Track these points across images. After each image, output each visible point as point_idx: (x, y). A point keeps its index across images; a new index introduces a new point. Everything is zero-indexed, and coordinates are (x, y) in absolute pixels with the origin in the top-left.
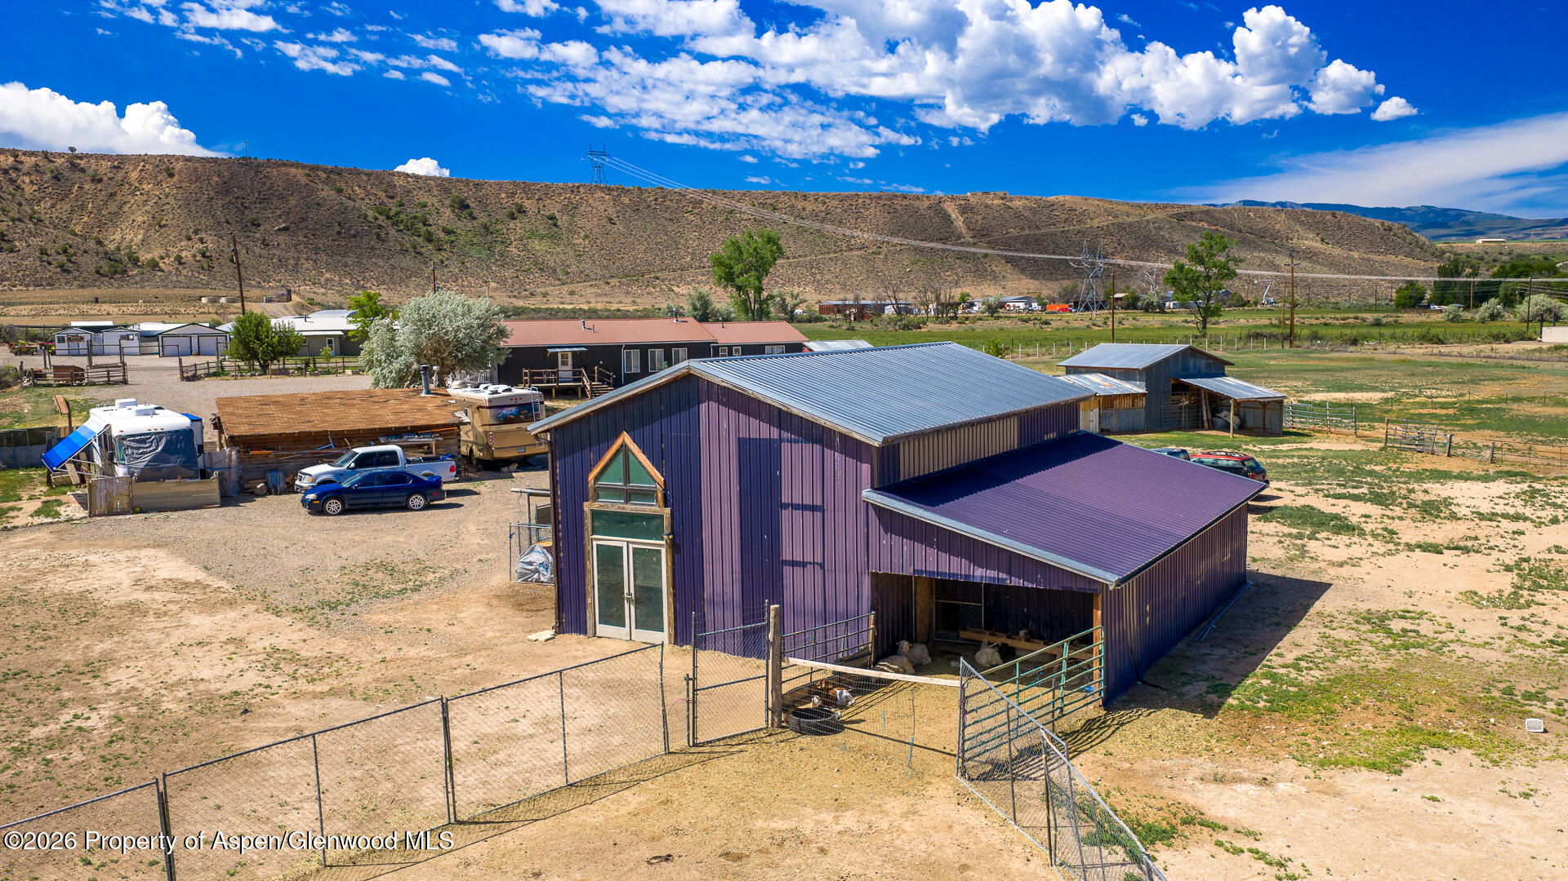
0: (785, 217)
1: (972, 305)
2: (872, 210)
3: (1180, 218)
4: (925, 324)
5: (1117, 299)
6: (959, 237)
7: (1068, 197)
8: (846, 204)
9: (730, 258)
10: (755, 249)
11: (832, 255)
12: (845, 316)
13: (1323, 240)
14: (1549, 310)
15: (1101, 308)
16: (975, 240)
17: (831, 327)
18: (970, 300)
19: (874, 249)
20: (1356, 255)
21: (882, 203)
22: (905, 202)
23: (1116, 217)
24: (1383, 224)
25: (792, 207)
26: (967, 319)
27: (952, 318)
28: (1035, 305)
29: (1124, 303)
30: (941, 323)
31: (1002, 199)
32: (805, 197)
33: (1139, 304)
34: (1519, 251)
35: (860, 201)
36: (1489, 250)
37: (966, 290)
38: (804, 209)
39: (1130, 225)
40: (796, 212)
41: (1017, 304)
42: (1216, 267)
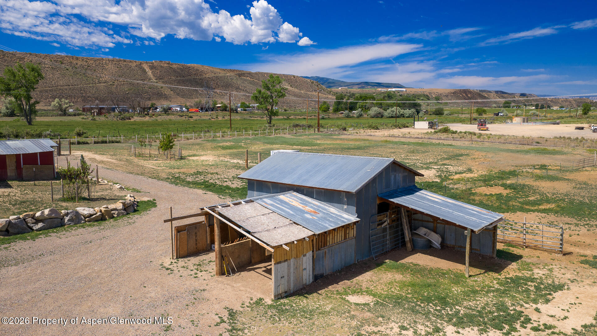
0: (68, 67)
1: (156, 108)
2: (110, 66)
3: (240, 75)
4: (132, 117)
5: (218, 107)
6: (150, 79)
7: (195, 65)
8: (97, 63)
9: (10, 80)
10: (23, 75)
11: (91, 85)
12: (91, 113)
13: (291, 86)
14: (380, 113)
15: (213, 110)
16: (157, 81)
17: (83, 118)
18: (156, 106)
19: (111, 83)
20: (302, 92)
21: (114, 63)
22: (125, 63)
23: (215, 74)
24: (310, 81)
25: (71, 63)
26: (154, 115)
27: (146, 114)
28: (184, 109)
29: (221, 108)
30: (141, 117)
31: (168, 64)
32: (77, 59)
33: (228, 109)
34: (353, 92)
35: (104, 62)
36: (343, 92)
37: (154, 102)
38: (77, 64)
39: (221, 77)
40: (73, 65)
41: (176, 108)
42: (276, 91)
